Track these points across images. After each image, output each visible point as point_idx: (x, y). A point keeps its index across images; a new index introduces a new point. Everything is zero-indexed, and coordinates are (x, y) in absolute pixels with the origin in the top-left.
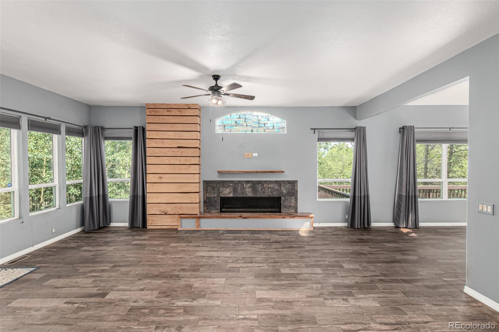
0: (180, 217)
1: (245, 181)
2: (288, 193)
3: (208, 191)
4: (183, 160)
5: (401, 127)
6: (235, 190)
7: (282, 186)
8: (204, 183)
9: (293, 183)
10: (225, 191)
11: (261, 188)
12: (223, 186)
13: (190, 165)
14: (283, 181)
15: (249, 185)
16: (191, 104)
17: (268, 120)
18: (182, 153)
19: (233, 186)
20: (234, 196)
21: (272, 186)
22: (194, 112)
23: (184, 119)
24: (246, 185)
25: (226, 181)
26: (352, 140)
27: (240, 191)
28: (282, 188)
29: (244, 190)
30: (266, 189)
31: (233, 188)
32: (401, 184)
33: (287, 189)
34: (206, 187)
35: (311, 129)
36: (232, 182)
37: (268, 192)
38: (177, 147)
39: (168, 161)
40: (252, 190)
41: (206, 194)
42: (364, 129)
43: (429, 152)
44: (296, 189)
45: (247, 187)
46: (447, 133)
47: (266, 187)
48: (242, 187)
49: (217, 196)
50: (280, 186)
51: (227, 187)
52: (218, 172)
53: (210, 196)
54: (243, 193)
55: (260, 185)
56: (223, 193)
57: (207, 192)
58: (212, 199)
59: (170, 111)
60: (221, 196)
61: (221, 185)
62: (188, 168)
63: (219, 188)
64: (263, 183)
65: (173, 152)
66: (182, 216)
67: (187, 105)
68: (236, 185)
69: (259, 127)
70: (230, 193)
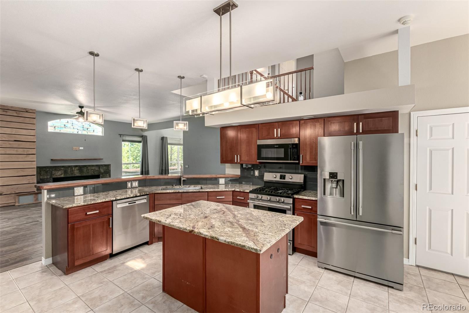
0: (18, 195)
1: (74, 166)
2: (105, 172)
3: (42, 174)
4: (20, 151)
5: (162, 137)
6: (65, 172)
7: (101, 168)
8: (38, 168)
9: (108, 166)
10: (57, 173)
11: (86, 170)
12: (55, 170)
13: (28, 155)
14: (102, 165)
15: (77, 168)
16: (29, 109)
17: (90, 126)
18: (19, 145)
19: (64, 169)
20: (65, 176)
21: (94, 168)
22: (32, 115)
23: (21, 120)
24: (74, 169)
25: (58, 166)
26: (140, 142)
27: (70, 173)
28: (101, 169)
29: (73, 172)
30: (90, 170)
31: (64, 171)
32: (162, 164)
33: (104, 170)
34: (39, 171)
35: (119, 135)
36: (63, 167)
37: (91, 172)
38: (13, 140)
39: (3, 151)
40: (79, 172)
41: (40, 176)
42: (146, 136)
43: (172, 149)
44: (110, 169)
45: (75, 169)
46: (179, 141)
47: (89, 169)
48: (71, 170)
49: (50, 178)
50: (99, 168)
51: (58, 171)
52: (52, 160)
53: (44, 178)
54: (72, 174)
55: (85, 168)
56: (55, 175)
57: (40, 175)
58: (45, 180)
59: (6, 111)
60: (54, 177)
61: (54, 170)
62: (25, 157)
63: (52, 172)
64: (88, 166)
65: (10, 144)
66: (19, 194)
67: (25, 109)
68: (67, 169)
69: (83, 130)
70: (61, 174)
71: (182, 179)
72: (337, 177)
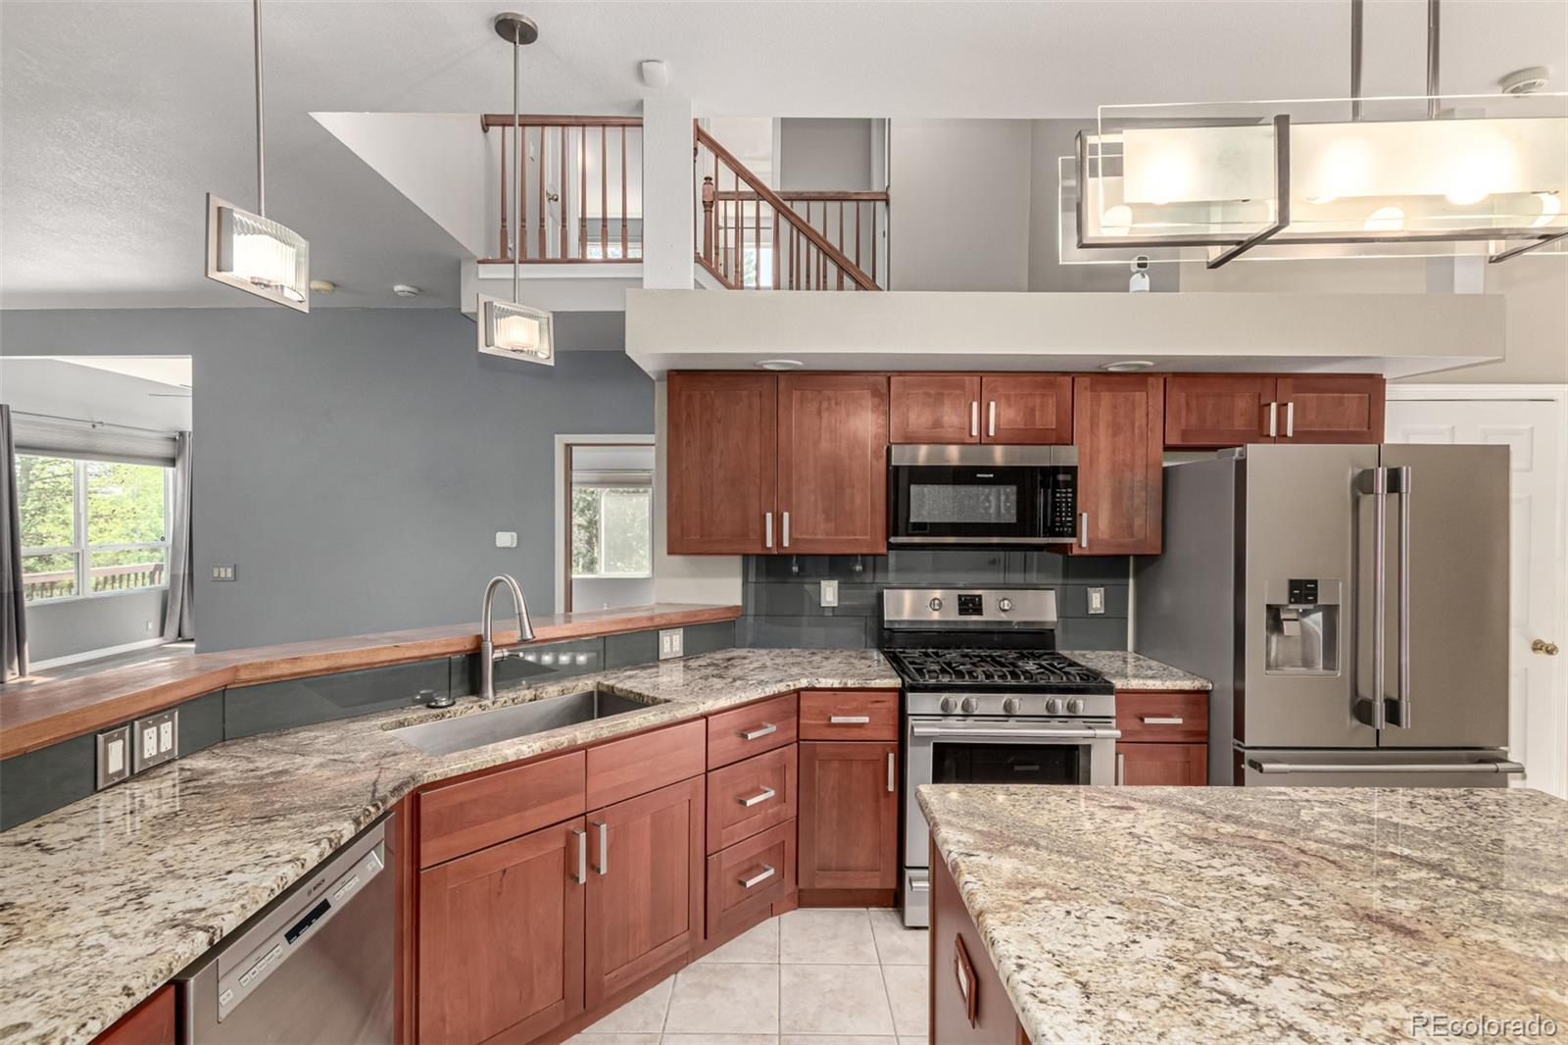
71: (491, 656)
72: (1315, 596)
